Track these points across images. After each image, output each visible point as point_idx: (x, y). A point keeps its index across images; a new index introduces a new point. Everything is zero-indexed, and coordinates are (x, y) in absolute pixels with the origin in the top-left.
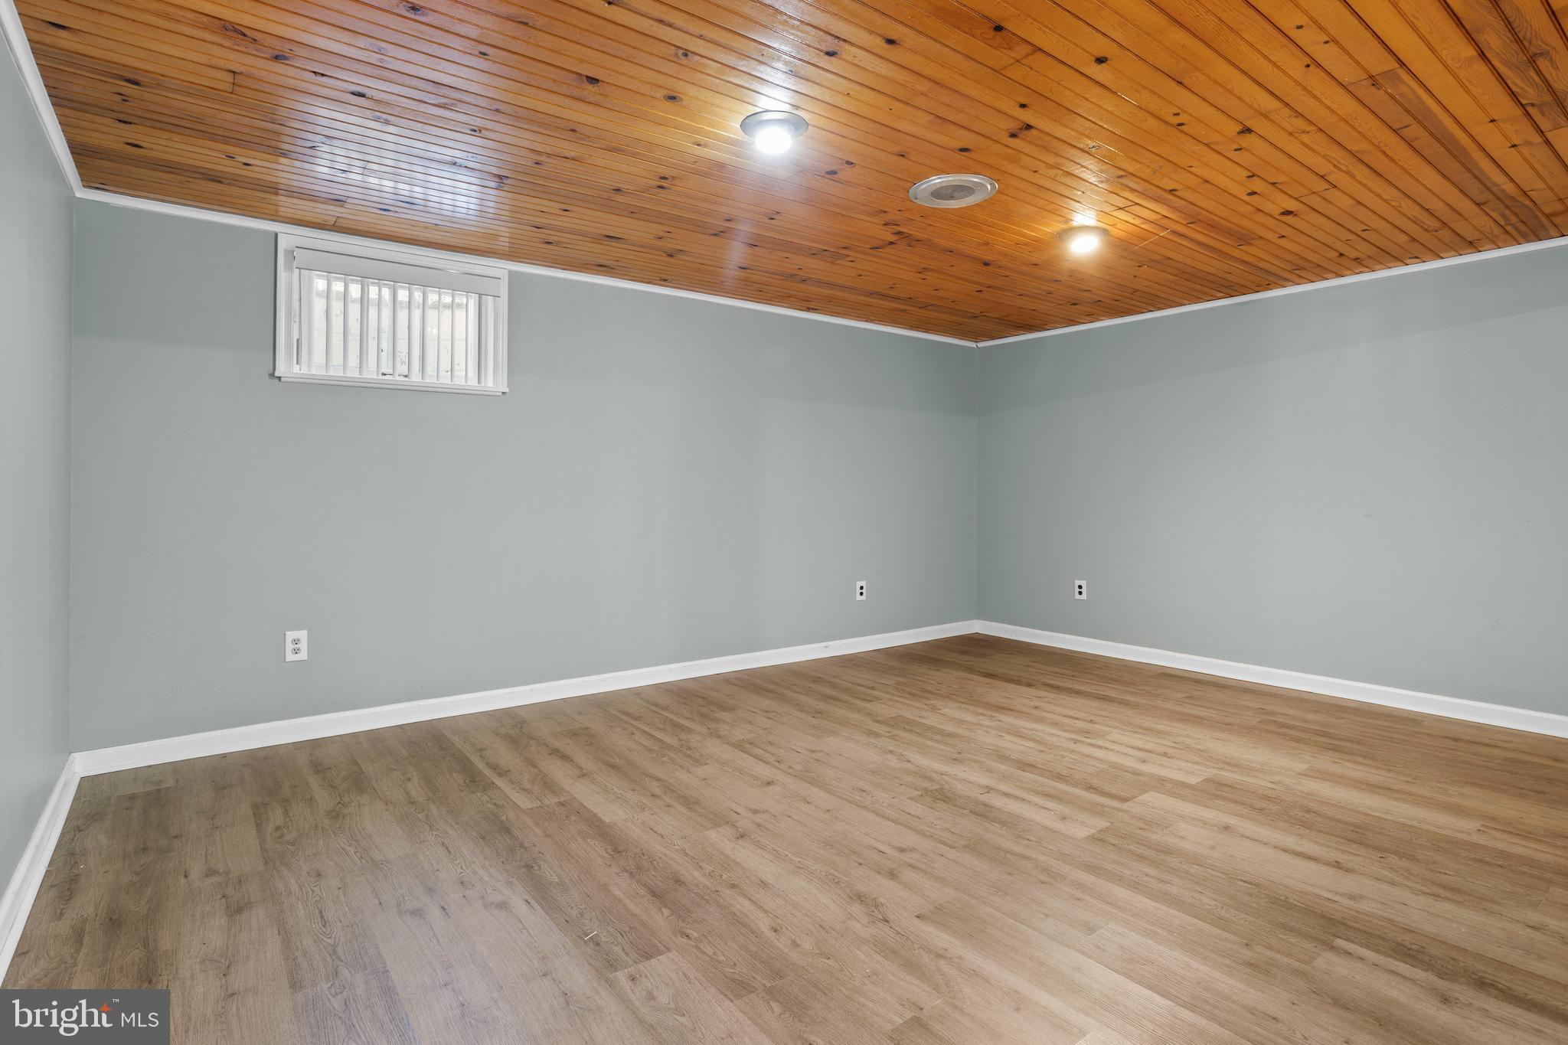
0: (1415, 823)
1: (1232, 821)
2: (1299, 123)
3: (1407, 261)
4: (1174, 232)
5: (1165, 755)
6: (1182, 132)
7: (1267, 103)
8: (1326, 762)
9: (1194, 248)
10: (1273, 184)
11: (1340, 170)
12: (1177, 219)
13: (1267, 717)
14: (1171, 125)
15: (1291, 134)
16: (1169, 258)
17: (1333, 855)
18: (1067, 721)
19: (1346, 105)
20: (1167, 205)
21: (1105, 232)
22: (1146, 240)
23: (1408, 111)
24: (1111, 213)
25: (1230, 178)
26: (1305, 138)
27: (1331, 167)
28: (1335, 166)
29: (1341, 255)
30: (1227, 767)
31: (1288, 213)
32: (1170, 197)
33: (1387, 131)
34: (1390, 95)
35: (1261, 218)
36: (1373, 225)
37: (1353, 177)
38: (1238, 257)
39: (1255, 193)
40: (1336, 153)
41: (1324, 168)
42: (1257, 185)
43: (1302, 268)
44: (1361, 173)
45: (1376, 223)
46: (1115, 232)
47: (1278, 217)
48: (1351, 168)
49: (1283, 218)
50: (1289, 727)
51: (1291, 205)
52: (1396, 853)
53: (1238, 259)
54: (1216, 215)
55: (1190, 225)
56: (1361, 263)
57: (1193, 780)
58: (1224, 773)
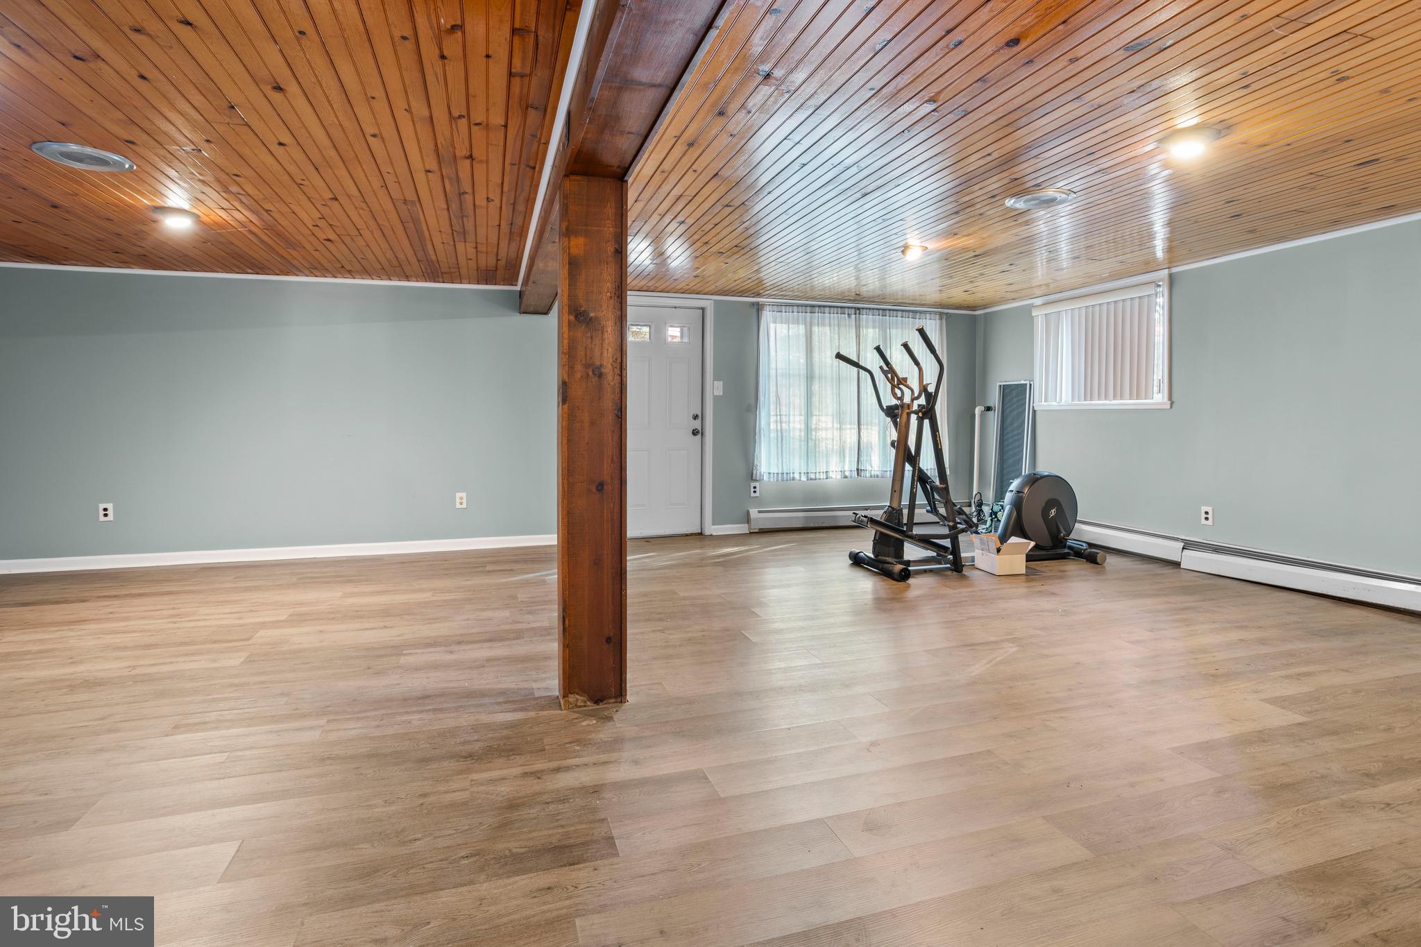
0: (406, 601)
1: (321, 628)
2: (364, 206)
3: (374, 277)
4: (250, 231)
5: (251, 611)
6: (300, 188)
7: (353, 190)
8: (349, 588)
9: (258, 243)
10: (331, 225)
11: (368, 229)
12: (258, 224)
13: (300, 576)
14: (297, 184)
15: (356, 207)
16: (232, 243)
17: (382, 624)
18: (152, 613)
19: (388, 205)
20: (257, 215)
21: (197, 217)
22: (224, 229)
23: (412, 217)
24: (214, 210)
25: (308, 214)
26: (361, 212)
27: (365, 227)
28: (367, 227)
29: (343, 267)
30: (296, 606)
31: (329, 240)
32: (265, 213)
33: (399, 221)
34: (409, 210)
35: (312, 239)
36: (368, 257)
37: (373, 234)
38: (281, 253)
39: (317, 226)
40: (372, 223)
41: (360, 224)
42: (322, 223)
43: (316, 268)
44: (378, 234)
45: (370, 256)
46: (204, 218)
47: (322, 241)
48: (374, 231)
49: (325, 242)
50: (317, 578)
51: (332, 236)
52: (406, 614)
53: (280, 254)
54: (287, 231)
55: (266, 231)
56: (351, 273)
57: (283, 618)
58: (296, 609)
